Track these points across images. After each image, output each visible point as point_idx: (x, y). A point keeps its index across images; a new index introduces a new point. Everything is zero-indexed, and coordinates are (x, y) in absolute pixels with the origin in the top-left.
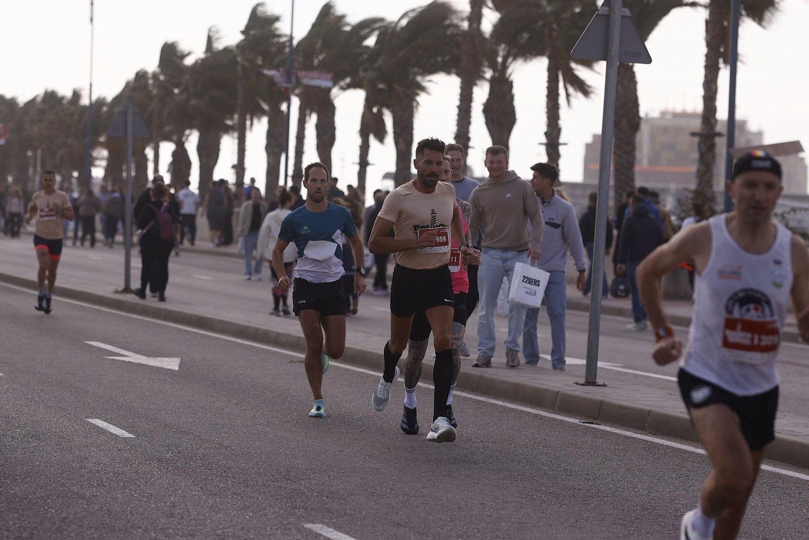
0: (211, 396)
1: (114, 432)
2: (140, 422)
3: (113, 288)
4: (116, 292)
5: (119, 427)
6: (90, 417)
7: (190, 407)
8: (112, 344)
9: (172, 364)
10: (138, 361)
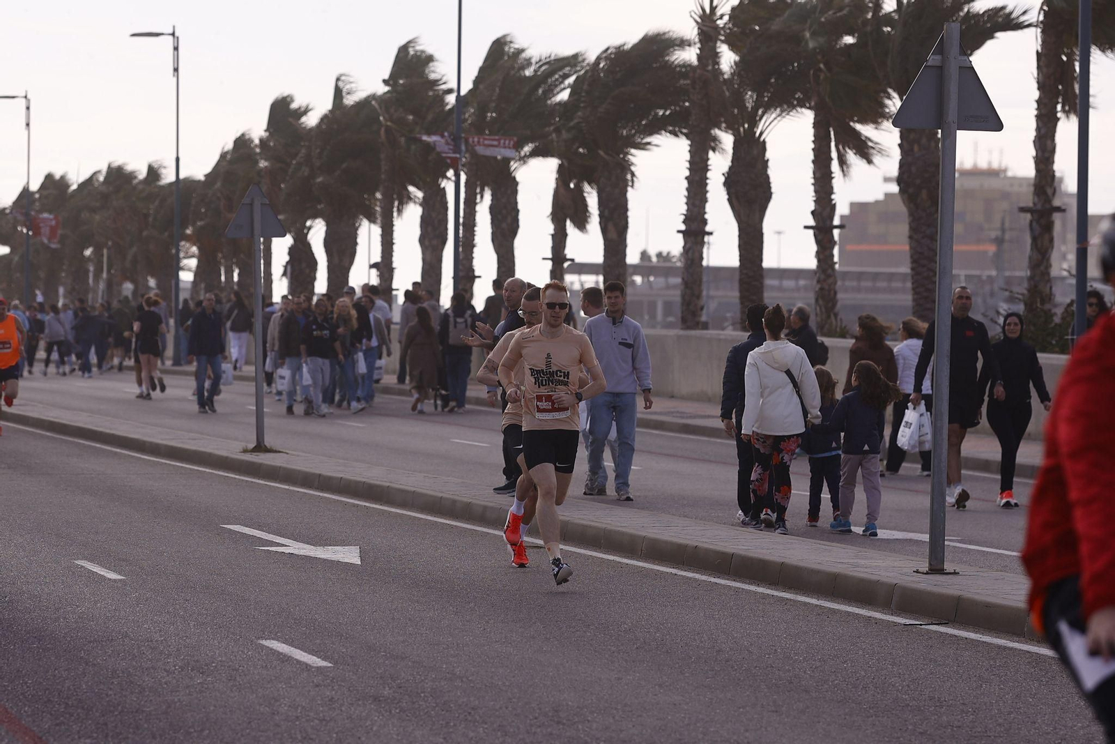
0: (418, 602)
1: (302, 659)
2: (333, 643)
3: (239, 446)
4: (245, 451)
5: (306, 652)
6: (262, 638)
7: (393, 619)
8: (260, 528)
9: (350, 555)
10: (302, 552)
